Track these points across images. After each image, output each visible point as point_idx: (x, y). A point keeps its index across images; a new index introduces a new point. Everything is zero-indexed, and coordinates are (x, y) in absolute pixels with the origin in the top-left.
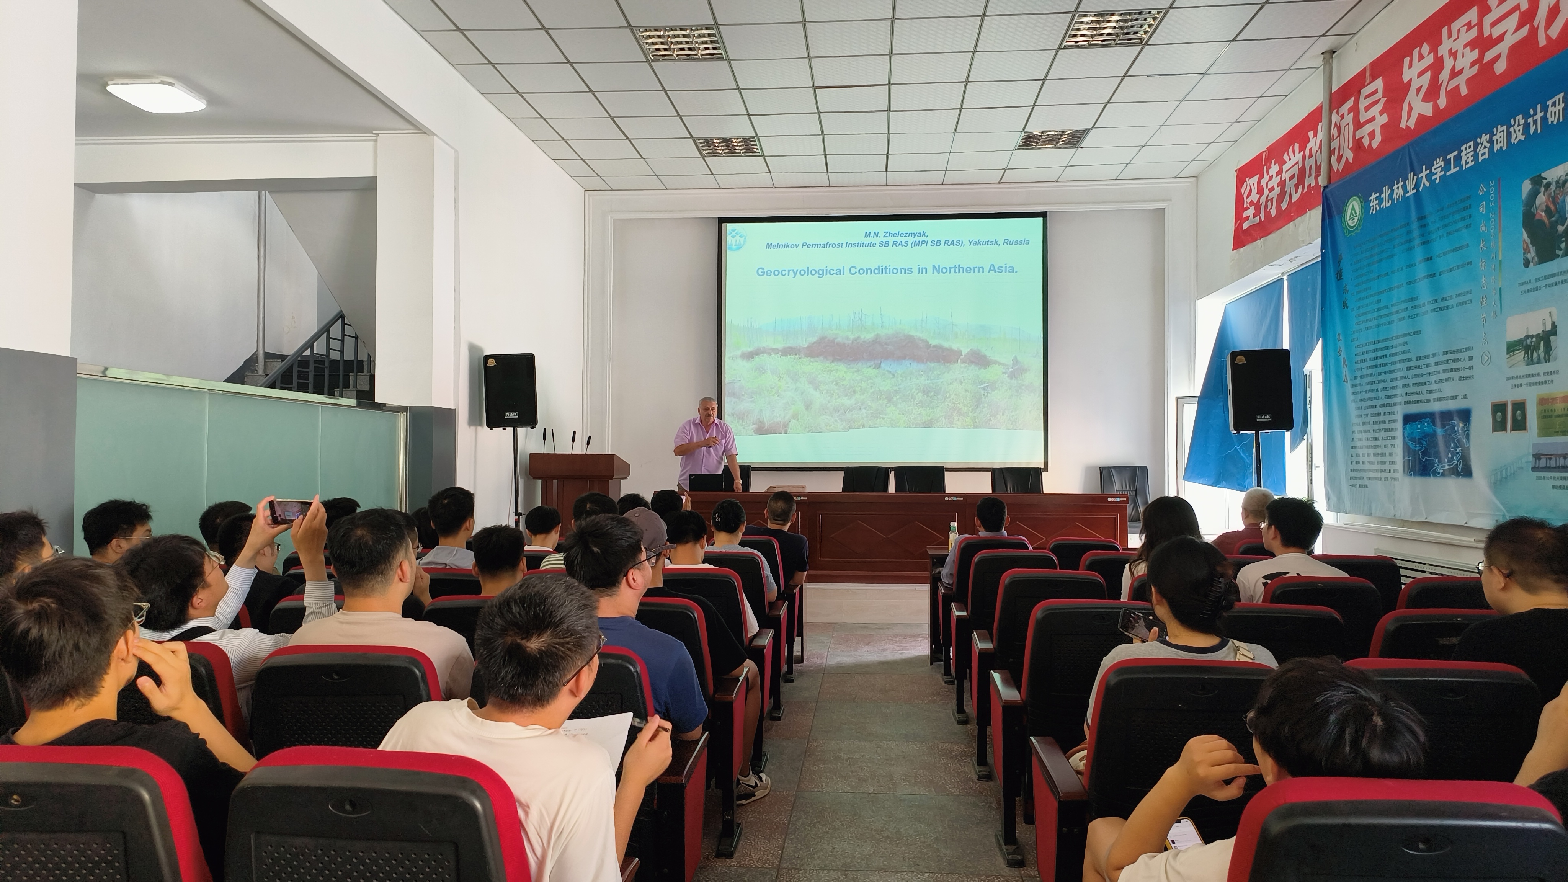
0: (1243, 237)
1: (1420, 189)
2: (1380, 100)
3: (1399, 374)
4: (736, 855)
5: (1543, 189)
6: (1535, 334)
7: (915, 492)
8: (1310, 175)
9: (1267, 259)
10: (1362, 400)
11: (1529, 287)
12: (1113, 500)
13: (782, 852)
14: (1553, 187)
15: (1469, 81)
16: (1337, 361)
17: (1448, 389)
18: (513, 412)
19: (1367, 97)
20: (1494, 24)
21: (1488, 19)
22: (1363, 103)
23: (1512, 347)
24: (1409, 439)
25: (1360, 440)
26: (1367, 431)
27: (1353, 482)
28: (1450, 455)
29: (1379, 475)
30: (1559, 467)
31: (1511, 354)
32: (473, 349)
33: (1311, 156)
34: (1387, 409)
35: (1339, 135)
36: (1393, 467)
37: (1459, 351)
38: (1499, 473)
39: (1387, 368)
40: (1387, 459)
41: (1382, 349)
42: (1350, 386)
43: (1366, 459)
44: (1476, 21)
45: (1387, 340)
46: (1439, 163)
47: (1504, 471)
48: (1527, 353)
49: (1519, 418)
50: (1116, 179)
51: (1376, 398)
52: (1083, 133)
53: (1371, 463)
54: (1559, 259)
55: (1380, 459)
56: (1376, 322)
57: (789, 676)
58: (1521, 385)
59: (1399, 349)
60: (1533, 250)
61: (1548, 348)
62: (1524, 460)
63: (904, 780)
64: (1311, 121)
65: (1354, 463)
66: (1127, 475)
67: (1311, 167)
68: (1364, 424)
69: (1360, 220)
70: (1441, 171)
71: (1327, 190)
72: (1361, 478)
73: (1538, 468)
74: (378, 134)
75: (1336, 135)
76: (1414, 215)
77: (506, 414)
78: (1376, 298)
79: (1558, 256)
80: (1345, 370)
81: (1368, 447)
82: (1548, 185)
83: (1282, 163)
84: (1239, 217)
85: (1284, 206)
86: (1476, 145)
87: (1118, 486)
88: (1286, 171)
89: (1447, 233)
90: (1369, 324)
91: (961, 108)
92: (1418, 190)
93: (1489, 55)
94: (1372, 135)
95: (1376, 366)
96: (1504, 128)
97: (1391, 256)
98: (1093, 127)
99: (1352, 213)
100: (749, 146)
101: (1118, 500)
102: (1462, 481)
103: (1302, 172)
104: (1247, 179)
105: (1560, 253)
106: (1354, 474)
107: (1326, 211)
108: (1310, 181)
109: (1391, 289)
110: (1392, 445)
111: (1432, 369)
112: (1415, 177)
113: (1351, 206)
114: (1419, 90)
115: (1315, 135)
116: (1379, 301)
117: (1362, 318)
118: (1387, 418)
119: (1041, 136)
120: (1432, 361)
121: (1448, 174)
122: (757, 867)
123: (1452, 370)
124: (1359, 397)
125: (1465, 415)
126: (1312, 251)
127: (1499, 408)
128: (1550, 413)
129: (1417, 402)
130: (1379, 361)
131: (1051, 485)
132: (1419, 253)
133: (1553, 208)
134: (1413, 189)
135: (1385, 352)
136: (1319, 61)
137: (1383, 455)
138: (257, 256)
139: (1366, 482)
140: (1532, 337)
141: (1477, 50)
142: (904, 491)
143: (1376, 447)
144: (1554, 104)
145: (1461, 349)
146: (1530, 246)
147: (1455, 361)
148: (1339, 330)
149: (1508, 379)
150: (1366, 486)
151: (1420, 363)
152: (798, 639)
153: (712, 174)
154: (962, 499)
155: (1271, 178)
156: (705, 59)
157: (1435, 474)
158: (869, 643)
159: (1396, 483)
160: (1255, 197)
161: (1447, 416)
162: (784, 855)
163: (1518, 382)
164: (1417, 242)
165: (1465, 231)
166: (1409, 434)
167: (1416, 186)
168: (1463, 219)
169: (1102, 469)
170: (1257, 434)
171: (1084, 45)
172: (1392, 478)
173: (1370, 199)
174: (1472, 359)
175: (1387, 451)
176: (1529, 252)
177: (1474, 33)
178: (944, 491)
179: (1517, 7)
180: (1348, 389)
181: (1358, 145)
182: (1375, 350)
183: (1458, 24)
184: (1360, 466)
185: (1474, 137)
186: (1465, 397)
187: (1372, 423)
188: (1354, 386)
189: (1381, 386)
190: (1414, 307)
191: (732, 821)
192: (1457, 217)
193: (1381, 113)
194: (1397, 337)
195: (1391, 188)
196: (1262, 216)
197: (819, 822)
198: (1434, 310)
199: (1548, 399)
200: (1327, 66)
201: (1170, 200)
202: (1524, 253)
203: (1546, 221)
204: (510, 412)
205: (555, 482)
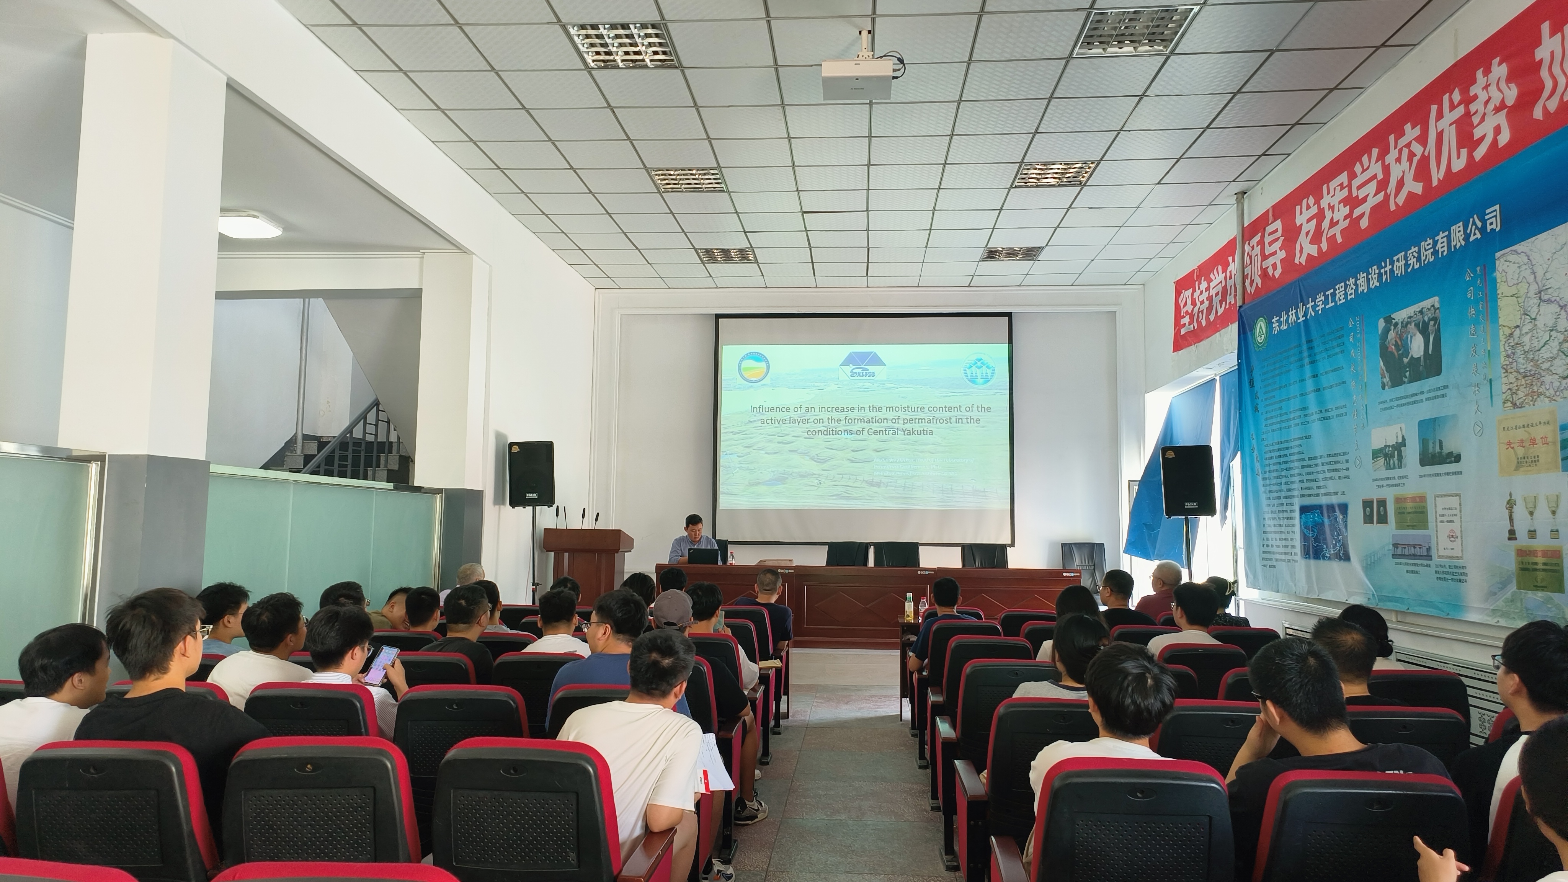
0: (1180, 341)
1: (1308, 317)
2: (1279, 238)
3: (1296, 471)
4: (733, 862)
5: (1392, 328)
6: (1391, 444)
7: (892, 566)
8: (1230, 294)
9: (1200, 363)
10: (1270, 492)
11: (1386, 405)
12: (1067, 574)
13: (770, 860)
14: (1399, 326)
15: (1343, 231)
16: (1251, 456)
17: (1331, 486)
18: (533, 492)
19: (1270, 234)
20: (1359, 187)
21: (1356, 183)
22: (1268, 239)
23: (1376, 454)
24: (1305, 526)
25: (1269, 526)
26: (1274, 519)
27: (1265, 562)
28: (1334, 542)
29: (1283, 557)
30: (1410, 555)
31: (1375, 460)
32: (499, 436)
33: (1231, 278)
34: (1289, 501)
35: (1251, 264)
36: (1294, 551)
37: (1338, 455)
38: (1369, 559)
39: (1288, 466)
40: (1289, 543)
41: (1284, 449)
42: (1261, 479)
43: (1274, 543)
44: (1347, 184)
45: (1287, 441)
46: (1320, 298)
47: (1373, 557)
48: (1386, 460)
49: (1382, 513)
50: (1072, 285)
51: (1281, 491)
52: (1040, 249)
53: (1278, 546)
54: (1405, 385)
55: (1284, 543)
56: (1278, 426)
57: (776, 730)
58: (1383, 486)
59: (1296, 450)
60: (1387, 375)
61: (1400, 458)
62: (1387, 548)
63: (870, 811)
64: (1229, 249)
65: (1265, 546)
66: (1086, 551)
67: (1231, 286)
68: (1272, 512)
69: (1266, 337)
70: (1322, 304)
71: (1241, 309)
72: (1271, 559)
73: (1396, 555)
74: (424, 253)
75: (1249, 263)
76: (1304, 340)
77: (527, 495)
78: (1278, 406)
79: (1404, 383)
80: (1257, 465)
81: (1275, 532)
82: (1396, 324)
83: (1209, 281)
84: (1178, 325)
85: (1212, 317)
86: (1346, 286)
87: (1077, 561)
88: (1213, 288)
89: (1328, 356)
90: (1274, 427)
91: (931, 229)
92: (1306, 318)
93: (1357, 212)
94: (1274, 266)
95: (1280, 463)
96: (1365, 275)
97: (1289, 371)
98: (1047, 245)
99: (1260, 332)
100: (744, 255)
101: (1072, 575)
102: (1343, 564)
103: (1224, 292)
104: (1183, 291)
105: (1406, 380)
106: (1265, 556)
107: (1241, 328)
108: (1230, 299)
109: (1289, 399)
110: (1292, 532)
111: (1320, 468)
112: (1304, 307)
113: (1259, 325)
114: (1307, 233)
115: (1234, 261)
116: (1281, 408)
117: (1269, 422)
118: (1289, 508)
119: (1002, 251)
120: (1319, 461)
121: (1327, 307)
122: (750, 870)
123: (1334, 470)
124: (1268, 488)
125: (1344, 508)
126: (1231, 360)
127: (1367, 504)
128: (1403, 510)
129: (1310, 496)
130: (1282, 460)
131: (1016, 560)
132: (1308, 371)
133: (1400, 343)
134: (1303, 317)
135: (1286, 452)
136: (1233, 200)
137: (1286, 540)
138: (299, 348)
139: (1275, 563)
140: (1389, 446)
141: (1348, 206)
142: (883, 565)
143: (1281, 532)
144: (1398, 260)
145: (1340, 453)
146: (1385, 372)
147: (1336, 462)
148: (1252, 430)
149: (1374, 480)
150: (1274, 567)
151: (1310, 463)
152: (784, 698)
153: (711, 276)
154: (933, 572)
155: (1201, 293)
156: (708, 191)
157: (1324, 557)
158: (848, 702)
159: (1296, 564)
160: (1189, 307)
161: (1331, 508)
162: (771, 863)
163: (1381, 483)
164: (1307, 361)
165: (1340, 355)
166: (1304, 523)
167: (1305, 315)
168: (1338, 345)
169: (1064, 545)
170: (1187, 519)
171: (1033, 185)
172: (1293, 560)
173: (1273, 321)
174: (1348, 462)
175: (1289, 537)
176: (1385, 377)
177: (1345, 193)
178: (919, 565)
179: (1375, 177)
180: (1260, 482)
181: (1264, 274)
182: (1279, 450)
183: (1334, 184)
184: (1270, 549)
185: (1345, 279)
186: (1343, 493)
187: (1277, 512)
188: (1264, 479)
189: (1284, 480)
190: (1305, 416)
191: (730, 835)
192: (1335, 343)
193: (1281, 249)
194: (1295, 440)
195: (1287, 313)
196: (1195, 324)
197: (799, 840)
198: (1319, 419)
199: (1401, 499)
200: (1240, 204)
201: (1120, 304)
202: (1382, 378)
203: (1396, 353)
204: (530, 493)
205: (566, 555)
